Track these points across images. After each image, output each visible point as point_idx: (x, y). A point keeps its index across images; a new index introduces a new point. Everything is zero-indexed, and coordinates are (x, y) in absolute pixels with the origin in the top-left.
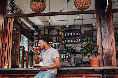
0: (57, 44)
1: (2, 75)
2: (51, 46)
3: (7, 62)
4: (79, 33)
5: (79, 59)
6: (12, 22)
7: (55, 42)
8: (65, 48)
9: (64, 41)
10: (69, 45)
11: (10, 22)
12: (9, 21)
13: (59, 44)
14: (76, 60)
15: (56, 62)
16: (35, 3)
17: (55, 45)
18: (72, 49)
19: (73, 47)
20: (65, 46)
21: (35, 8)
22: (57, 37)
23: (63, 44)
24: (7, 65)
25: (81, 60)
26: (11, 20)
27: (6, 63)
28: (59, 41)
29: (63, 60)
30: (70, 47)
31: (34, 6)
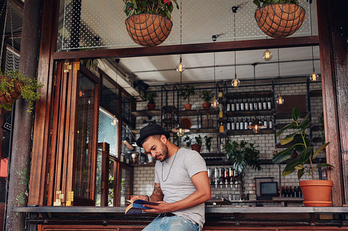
0: (203, 135)
1: (46, 226)
2: (185, 141)
3: (61, 189)
4: (269, 103)
5: (270, 180)
6: (75, 72)
7: (198, 131)
8: (228, 146)
9: (226, 128)
10: (238, 139)
11: (68, 73)
12: (65, 71)
13: (209, 135)
14: (261, 183)
15: (199, 187)
16: (144, 17)
17: (198, 139)
18: (248, 150)
19: (251, 145)
20: (227, 142)
21: (145, 32)
22: (204, 116)
23: (221, 136)
24: (62, 196)
25: (277, 183)
26: (72, 68)
27: (58, 192)
28: (208, 128)
29: (221, 183)
30: (243, 144)
31: (143, 26)
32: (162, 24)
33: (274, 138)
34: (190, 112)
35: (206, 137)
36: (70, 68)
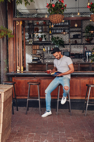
0: (43, 34)
2: (37, 36)
3: (18, 66)
4: (68, 23)
5: (67, 51)
7: (41, 33)
9: (52, 32)
12: (17, 24)
13: (45, 34)
14: (64, 52)
16: (56, 15)
17: (42, 36)
19: (61, 39)
20: (52, 37)
22: (43, 27)
23: (50, 34)
24: (19, 68)
25: (69, 52)
27: (18, 67)
28: (45, 32)
30: (58, 38)
32: (62, 17)
33: (68, 35)
34: (38, 25)
35: (44, 35)
36: (19, 23)
